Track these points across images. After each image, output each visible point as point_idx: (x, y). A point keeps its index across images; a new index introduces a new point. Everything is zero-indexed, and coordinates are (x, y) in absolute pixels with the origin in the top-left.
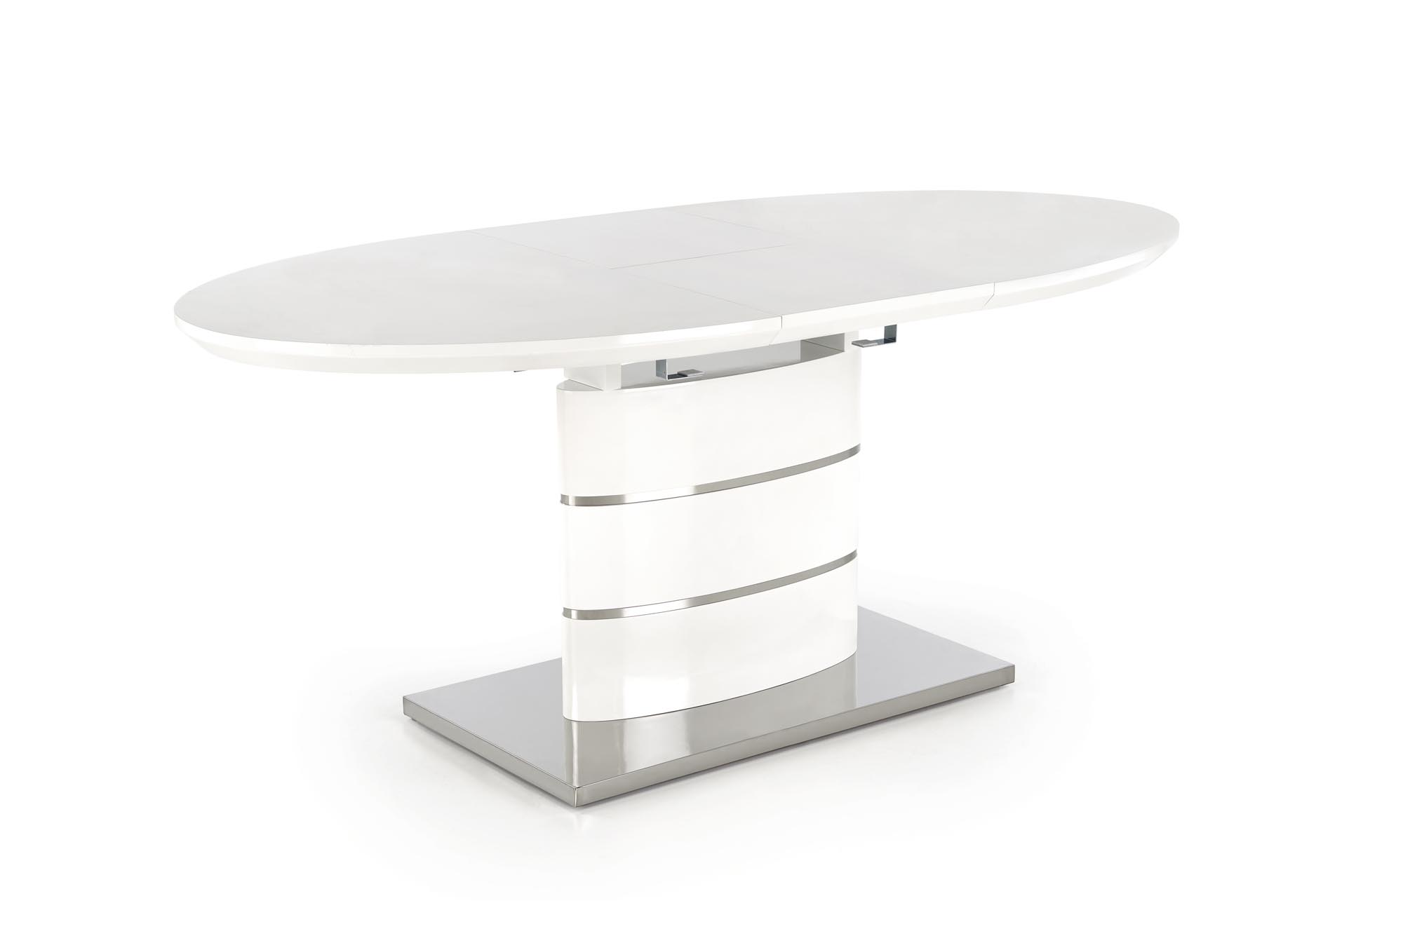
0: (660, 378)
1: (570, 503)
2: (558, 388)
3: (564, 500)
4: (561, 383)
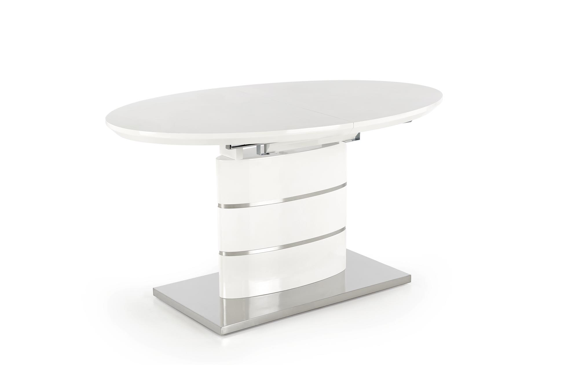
0: (258, 155)
1: (222, 207)
2: (216, 159)
3: (219, 206)
4: (219, 157)
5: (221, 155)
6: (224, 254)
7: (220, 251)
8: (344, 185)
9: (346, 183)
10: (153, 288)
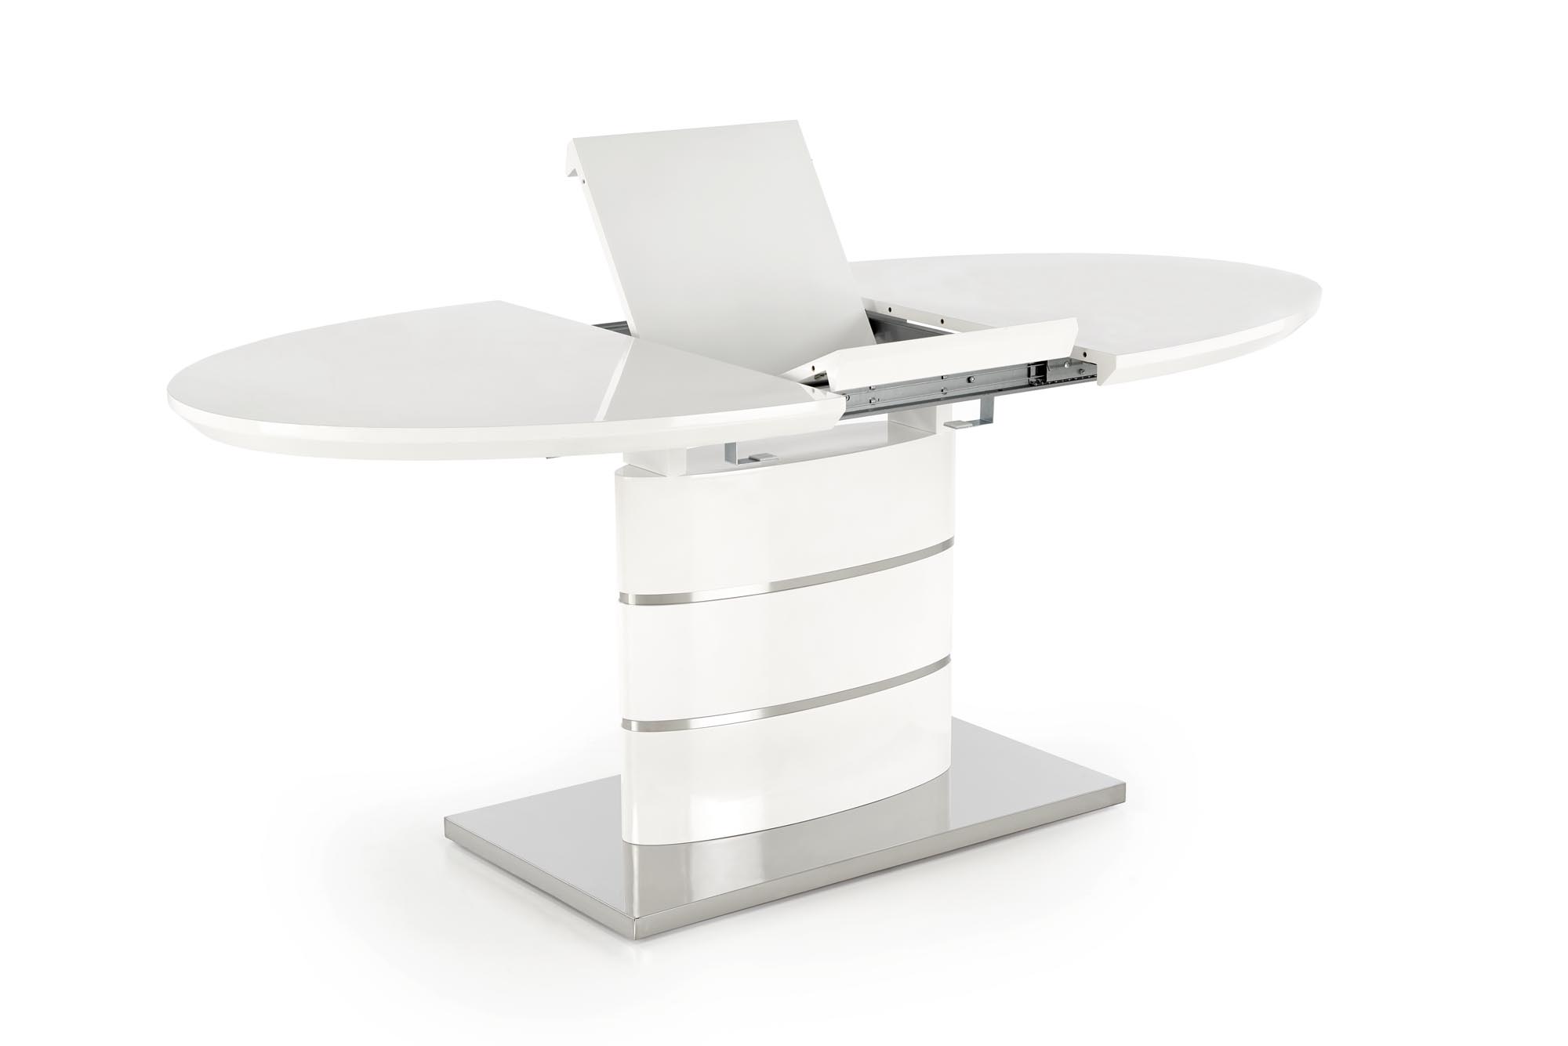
0: (730, 465)
1: (630, 602)
2: (616, 474)
3: (623, 598)
4: (620, 469)
5: (625, 464)
6: (634, 725)
7: (624, 719)
8: (947, 545)
9: (953, 537)
10: (445, 818)
